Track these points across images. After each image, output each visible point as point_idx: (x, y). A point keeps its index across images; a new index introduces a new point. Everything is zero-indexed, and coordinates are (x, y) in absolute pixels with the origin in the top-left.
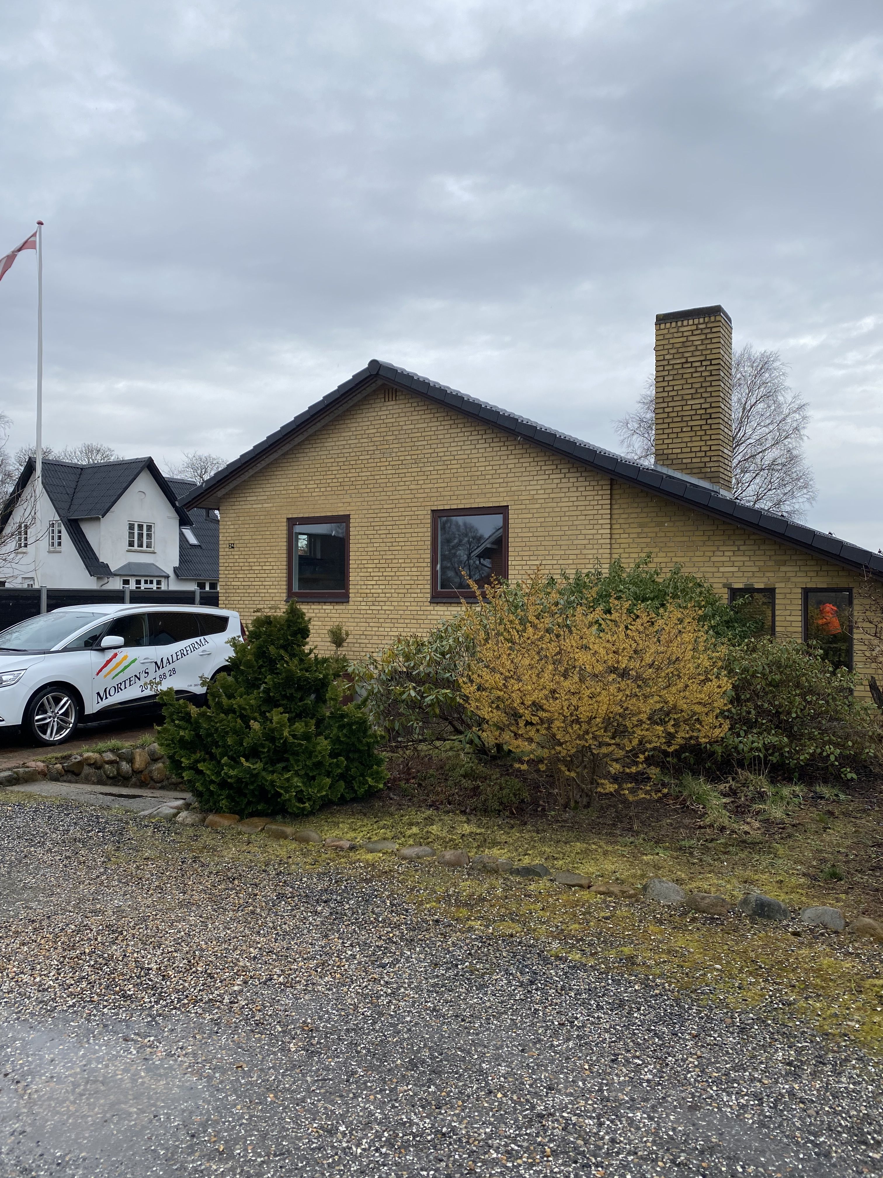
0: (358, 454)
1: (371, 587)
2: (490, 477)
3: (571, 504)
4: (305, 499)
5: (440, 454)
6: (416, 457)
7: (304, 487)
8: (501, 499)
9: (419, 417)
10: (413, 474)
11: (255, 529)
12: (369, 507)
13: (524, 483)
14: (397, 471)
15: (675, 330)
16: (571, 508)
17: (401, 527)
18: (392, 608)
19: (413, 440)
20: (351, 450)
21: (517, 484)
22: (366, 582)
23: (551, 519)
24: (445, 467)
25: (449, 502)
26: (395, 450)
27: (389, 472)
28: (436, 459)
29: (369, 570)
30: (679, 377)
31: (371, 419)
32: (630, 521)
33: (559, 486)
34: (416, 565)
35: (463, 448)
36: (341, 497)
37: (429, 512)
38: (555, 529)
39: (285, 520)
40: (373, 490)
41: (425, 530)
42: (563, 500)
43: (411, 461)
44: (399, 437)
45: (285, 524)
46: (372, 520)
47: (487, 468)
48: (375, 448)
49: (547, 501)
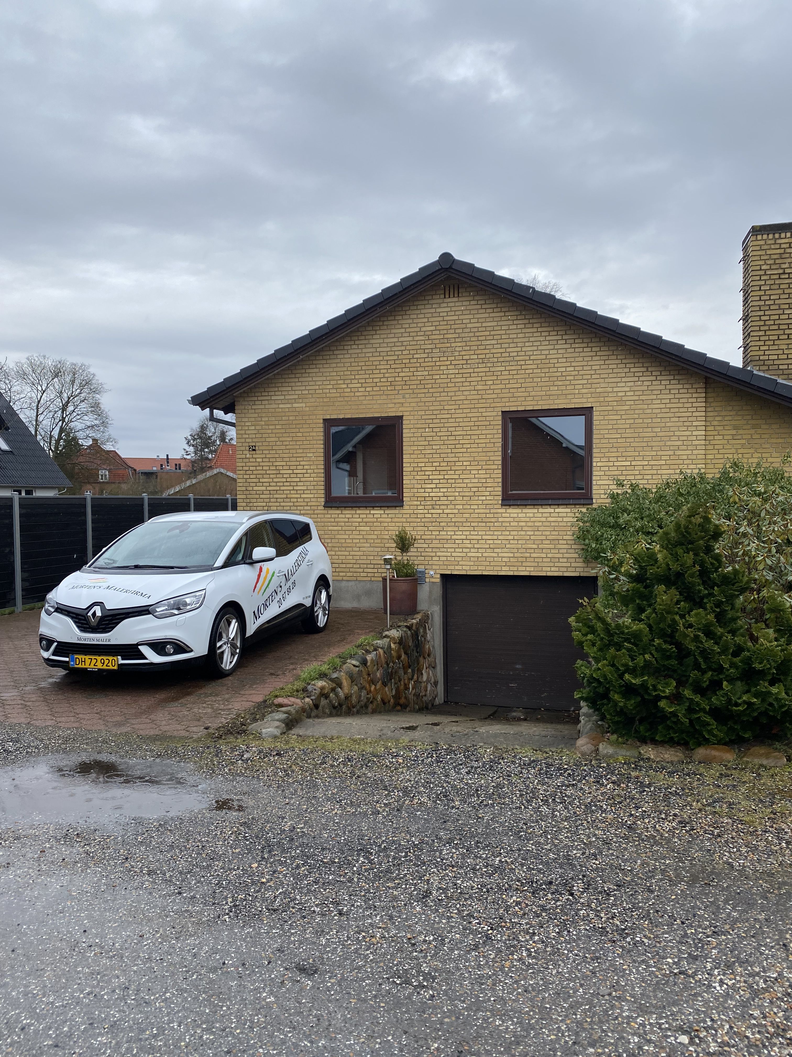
0: (412, 352)
1: (430, 490)
2: (572, 378)
3: (663, 406)
4: (346, 399)
5: (512, 354)
6: (483, 356)
7: (345, 386)
8: (585, 400)
9: (487, 315)
10: (480, 374)
11: (283, 431)
12: (426, 408)
13: (611, 385)
14: (461, 371)
15: (773, 242)
16: (663, 410)
17: (465, 428)
18: (456, 511)
19: (480, 338)
20: (403, 348)
21: (602, 385)
22: (424, 486)
23: (641, 421)
24: (519, 367)
25: (524, 403)
26: (457, 349)
27: (451, 372)
28: (508, 359)
29: (427, 473)
30: (777, 287)
31: (427, 315)
32: (725, 423)
33: (650, 388)
34: (484, 467)
35: (540, 348)
36: (393, 397)
37: (500, 413)
38: (645, 430)
39: (322, 421)
40: (431, 390)
41: (495, 431)
42: (655, 402)
43: (477, 361)
44: (463, 335)
45: (322, 425)
46: (430, 421)
47: (568, 369)
48: (433, 346)
49: (637, 402)
